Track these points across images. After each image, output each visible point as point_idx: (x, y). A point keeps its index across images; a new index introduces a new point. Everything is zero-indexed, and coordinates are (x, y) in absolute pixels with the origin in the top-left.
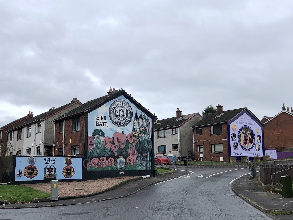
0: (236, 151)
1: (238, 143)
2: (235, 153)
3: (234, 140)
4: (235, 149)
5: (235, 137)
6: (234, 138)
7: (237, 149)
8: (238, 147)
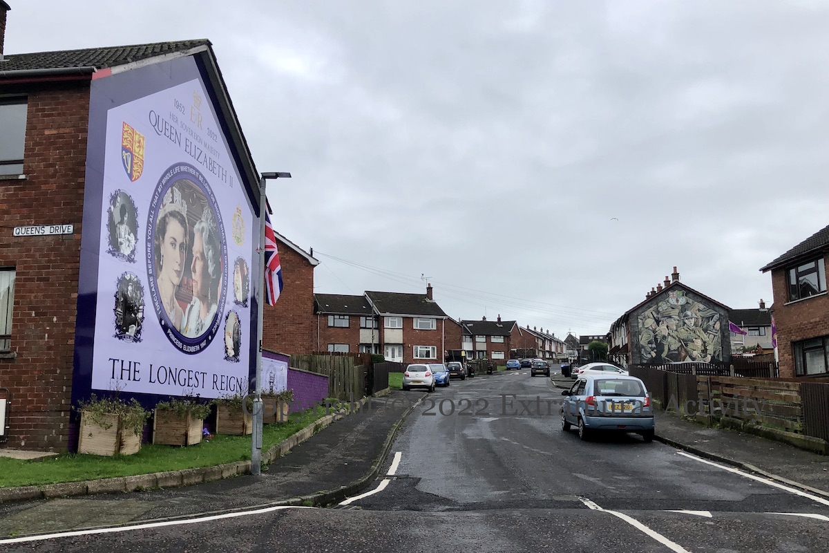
0: (126, 350)
1: (144, 282)
2: (118, 365)
3: (126, 250)
4: (122, 330)
5: (134, 228)
6: (123, 230)
7: (132, 329)
8: (140, 315)
